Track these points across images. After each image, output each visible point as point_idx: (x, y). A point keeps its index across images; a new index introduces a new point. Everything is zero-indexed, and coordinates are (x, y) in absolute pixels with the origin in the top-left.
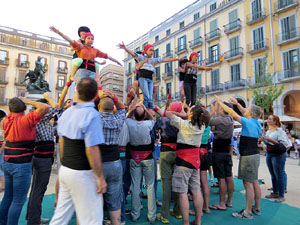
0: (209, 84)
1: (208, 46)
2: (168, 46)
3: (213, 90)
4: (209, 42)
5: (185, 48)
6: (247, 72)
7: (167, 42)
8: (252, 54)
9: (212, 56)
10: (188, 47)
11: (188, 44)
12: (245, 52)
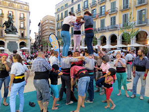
0: (99, 26)
1: (99, 6)
2: (79, 5)
3: (101, 30)
4: (100, 4)
5: (88, 7)
6: (119, 21)
7: (78, 3)
8: (122, 11)
9: (101, 12)
10: (89, 7)
11: (89, 5)
12: (118, 10)
